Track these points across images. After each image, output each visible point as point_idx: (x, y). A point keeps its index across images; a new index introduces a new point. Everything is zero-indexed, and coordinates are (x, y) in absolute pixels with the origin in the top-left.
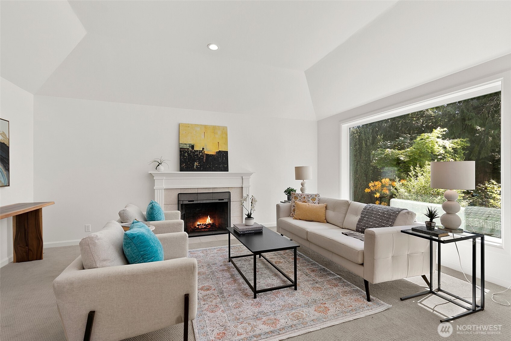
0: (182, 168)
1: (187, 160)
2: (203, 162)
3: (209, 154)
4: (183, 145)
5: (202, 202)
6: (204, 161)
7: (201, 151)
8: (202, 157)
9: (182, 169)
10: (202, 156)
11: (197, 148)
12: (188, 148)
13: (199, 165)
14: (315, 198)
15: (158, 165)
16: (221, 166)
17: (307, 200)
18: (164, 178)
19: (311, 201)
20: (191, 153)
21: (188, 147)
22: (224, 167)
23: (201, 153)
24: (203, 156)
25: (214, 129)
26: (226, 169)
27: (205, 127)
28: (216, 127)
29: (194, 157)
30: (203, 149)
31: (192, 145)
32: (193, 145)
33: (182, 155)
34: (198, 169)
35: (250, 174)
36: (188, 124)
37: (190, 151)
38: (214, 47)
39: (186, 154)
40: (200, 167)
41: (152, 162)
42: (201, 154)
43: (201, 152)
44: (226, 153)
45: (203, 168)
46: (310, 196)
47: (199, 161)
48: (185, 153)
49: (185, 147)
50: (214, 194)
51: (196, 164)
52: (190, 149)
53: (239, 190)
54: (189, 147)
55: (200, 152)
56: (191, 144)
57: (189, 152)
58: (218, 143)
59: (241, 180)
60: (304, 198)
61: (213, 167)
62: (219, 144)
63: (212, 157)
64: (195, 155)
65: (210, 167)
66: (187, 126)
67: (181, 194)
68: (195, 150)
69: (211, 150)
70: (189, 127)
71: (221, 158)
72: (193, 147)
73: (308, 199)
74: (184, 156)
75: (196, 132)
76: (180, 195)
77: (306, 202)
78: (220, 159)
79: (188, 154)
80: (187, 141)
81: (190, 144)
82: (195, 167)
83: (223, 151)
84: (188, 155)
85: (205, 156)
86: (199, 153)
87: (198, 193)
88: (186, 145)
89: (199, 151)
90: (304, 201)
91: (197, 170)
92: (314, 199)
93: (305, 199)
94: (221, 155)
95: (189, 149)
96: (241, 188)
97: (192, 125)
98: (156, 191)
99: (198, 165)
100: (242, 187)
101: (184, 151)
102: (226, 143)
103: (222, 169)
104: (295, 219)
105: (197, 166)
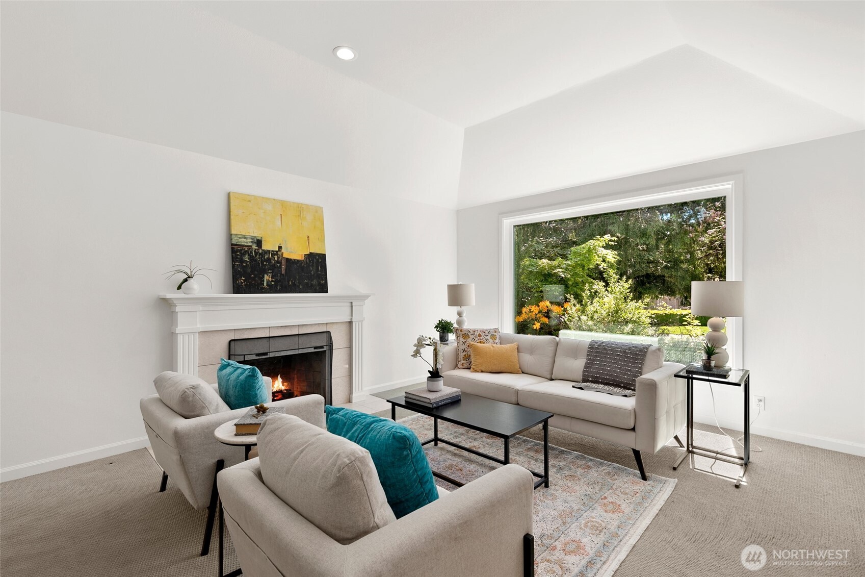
0: (239, 286)
1: (249, 270)
2: (281, 274)
3: (291, 259)
4: (238, 239)
5: (277, 355)
6: (283, 272)
7: (276, 251)
8: (279, 265)
9: (237, 289)
10: (277, 262)
11: (269, 245)
12: (250, 244)
13: (272, 281)
14: (496, 335)
15: (186, 280)
16: (315, 282)
17: (484, 339)
18: (201, 308)
19: (491, 341)
20: (256, 255)
21: (248, 242)
22: (320, 284)
23: (276, 257)
24: (281, 263)
25: (300, 209)
26: (323, 289)
27: (283, 204)
28: (303, 206)
29: (262, 263)
30: (280, 248)
31: (258, 240)
32: (259, 238)
33: (238, 258)
34: (272, 289)
35: (364, 298)
36: (249, 195)
37: (255, 251)
38: (345, 54)
39: (246, 258)
40: (276, 285)
41: (173, 273)
42: (276, 259)
43: (277, 255)
44: (323, 257)
45: (281, 286)
46: (487, 332)
47: (272, 273)
48: (244, 254)
49: (243, 242)
50: (301, 338)
51: (266, 277)
52: (254, 247)
53: (344, 328)
54: (252, 242)
55: (275, 253)
56: (255, 237)
57: (251, 252)
58: (308, 237)
59: (348, 309)
60: (480, 335)
61: (300, 283)
62: (309, 240)
63: (299, 265)
64: (265, 260)
65: (294, 284)
66: (247, 199)
67: (236, 342)
68: (263, 250)
69: (295, 251)
70: (250, 201)
71: (315, 268)
72: (259, 243)
73: (487, 337)
74: (242, 261)
75: (264, 212)
76: (232, 343)
77: (484, 343)
78: (311, 269)
79: (251, 257)
80: (246, 230)
81: (253, 238)
82: (265, 284)
83: (317, 254)
84: (251, 260)
85: (284, 262)
86: (273, 255)
87: (270, 337)
88: (246, 238)
89: (273, 251)
90: (480, 341)
91: (269, 290)
92: (493, 337)
93: (481, 338)
94: (313, 260)
95: (251, 246)
96: (348, 324)
97: (256, 197)
98: (180, 339)
99: (270, 279)
100: (350, 323)
101: (241, 250)
102: (322, 239)
103: (316, 289)
104: (474, 372)
105: (269, 283)
